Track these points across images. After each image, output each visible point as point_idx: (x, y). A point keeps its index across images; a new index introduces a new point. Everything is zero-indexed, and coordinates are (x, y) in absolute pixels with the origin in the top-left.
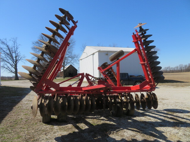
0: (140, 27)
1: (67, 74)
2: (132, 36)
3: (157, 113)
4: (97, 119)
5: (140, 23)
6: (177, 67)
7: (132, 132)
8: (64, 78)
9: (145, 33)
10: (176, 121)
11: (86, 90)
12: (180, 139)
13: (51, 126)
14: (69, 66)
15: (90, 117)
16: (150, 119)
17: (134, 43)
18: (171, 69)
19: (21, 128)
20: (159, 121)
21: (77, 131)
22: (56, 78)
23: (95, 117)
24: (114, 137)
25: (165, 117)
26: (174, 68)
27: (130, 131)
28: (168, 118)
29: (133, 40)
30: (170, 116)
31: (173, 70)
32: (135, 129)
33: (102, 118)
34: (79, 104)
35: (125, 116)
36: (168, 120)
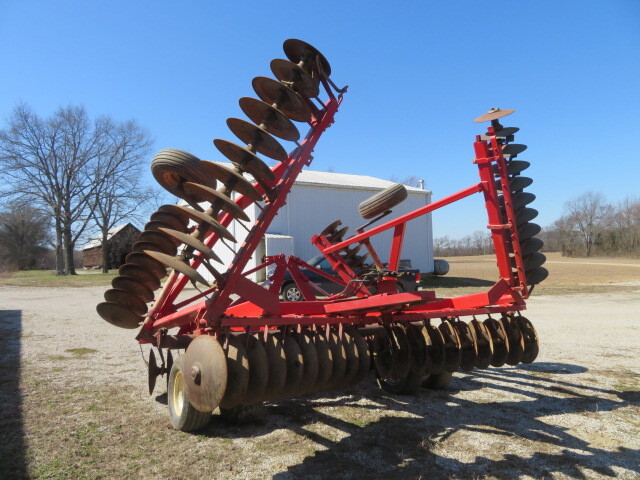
0: (495, 123)
1: (115, 257)
2: (475, 145)
3: (504, 377)
4: (350, 406)
5: (496, 109)
6: (469, 239)
7: (487, 435)
8: (106, 271)
9: (511, 138)
10: (571, 397)
11: (339, 310)
12: (620, 442)
13: (222, 440)
14: (123, 229)
15: (322, 400)
16: (503, 396)
17: (477, 165)
18: (452, 246)
19: (121, 456)
20: (529, 399)
21: (321, 448)
22: (77, 272)
23: (338, 399)
24: (451, 456)
25: (533, 385)
26: (460, 242)
27: (479, 434)
28: (546, 388)
29: (474, 158)
30: (548, 385)
31: (457, 246)
32: (488, 428)
33: (363, 401)
34: (330, 357)
35: (427, 390)
36: (549, 394)
